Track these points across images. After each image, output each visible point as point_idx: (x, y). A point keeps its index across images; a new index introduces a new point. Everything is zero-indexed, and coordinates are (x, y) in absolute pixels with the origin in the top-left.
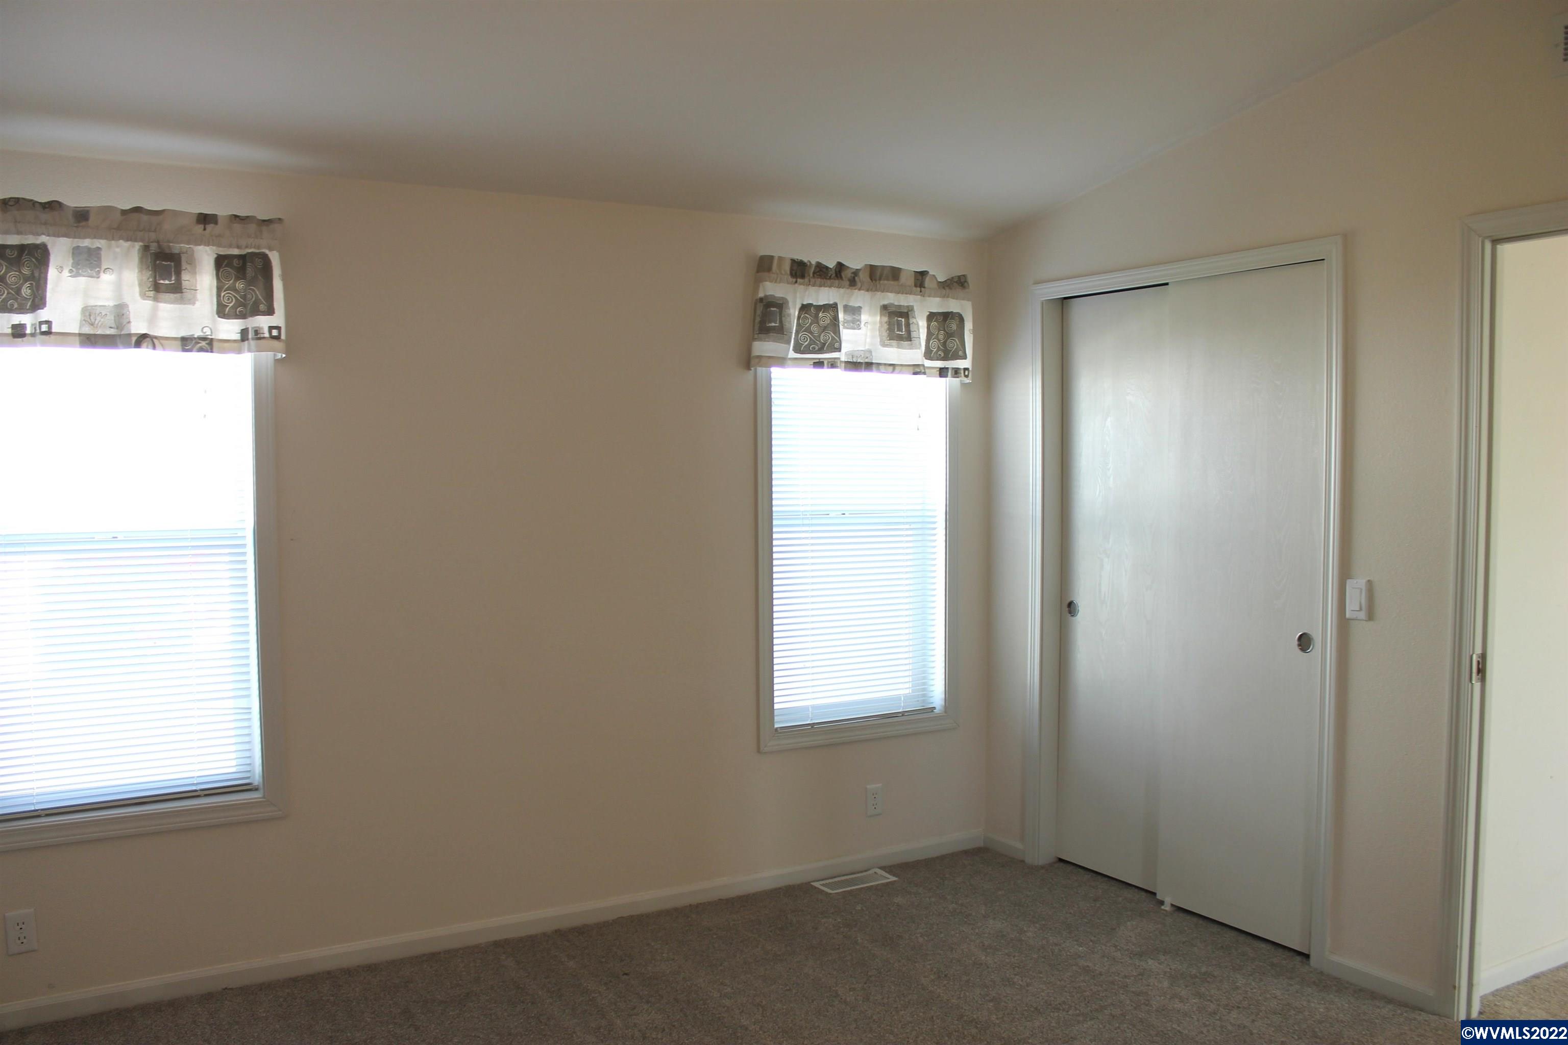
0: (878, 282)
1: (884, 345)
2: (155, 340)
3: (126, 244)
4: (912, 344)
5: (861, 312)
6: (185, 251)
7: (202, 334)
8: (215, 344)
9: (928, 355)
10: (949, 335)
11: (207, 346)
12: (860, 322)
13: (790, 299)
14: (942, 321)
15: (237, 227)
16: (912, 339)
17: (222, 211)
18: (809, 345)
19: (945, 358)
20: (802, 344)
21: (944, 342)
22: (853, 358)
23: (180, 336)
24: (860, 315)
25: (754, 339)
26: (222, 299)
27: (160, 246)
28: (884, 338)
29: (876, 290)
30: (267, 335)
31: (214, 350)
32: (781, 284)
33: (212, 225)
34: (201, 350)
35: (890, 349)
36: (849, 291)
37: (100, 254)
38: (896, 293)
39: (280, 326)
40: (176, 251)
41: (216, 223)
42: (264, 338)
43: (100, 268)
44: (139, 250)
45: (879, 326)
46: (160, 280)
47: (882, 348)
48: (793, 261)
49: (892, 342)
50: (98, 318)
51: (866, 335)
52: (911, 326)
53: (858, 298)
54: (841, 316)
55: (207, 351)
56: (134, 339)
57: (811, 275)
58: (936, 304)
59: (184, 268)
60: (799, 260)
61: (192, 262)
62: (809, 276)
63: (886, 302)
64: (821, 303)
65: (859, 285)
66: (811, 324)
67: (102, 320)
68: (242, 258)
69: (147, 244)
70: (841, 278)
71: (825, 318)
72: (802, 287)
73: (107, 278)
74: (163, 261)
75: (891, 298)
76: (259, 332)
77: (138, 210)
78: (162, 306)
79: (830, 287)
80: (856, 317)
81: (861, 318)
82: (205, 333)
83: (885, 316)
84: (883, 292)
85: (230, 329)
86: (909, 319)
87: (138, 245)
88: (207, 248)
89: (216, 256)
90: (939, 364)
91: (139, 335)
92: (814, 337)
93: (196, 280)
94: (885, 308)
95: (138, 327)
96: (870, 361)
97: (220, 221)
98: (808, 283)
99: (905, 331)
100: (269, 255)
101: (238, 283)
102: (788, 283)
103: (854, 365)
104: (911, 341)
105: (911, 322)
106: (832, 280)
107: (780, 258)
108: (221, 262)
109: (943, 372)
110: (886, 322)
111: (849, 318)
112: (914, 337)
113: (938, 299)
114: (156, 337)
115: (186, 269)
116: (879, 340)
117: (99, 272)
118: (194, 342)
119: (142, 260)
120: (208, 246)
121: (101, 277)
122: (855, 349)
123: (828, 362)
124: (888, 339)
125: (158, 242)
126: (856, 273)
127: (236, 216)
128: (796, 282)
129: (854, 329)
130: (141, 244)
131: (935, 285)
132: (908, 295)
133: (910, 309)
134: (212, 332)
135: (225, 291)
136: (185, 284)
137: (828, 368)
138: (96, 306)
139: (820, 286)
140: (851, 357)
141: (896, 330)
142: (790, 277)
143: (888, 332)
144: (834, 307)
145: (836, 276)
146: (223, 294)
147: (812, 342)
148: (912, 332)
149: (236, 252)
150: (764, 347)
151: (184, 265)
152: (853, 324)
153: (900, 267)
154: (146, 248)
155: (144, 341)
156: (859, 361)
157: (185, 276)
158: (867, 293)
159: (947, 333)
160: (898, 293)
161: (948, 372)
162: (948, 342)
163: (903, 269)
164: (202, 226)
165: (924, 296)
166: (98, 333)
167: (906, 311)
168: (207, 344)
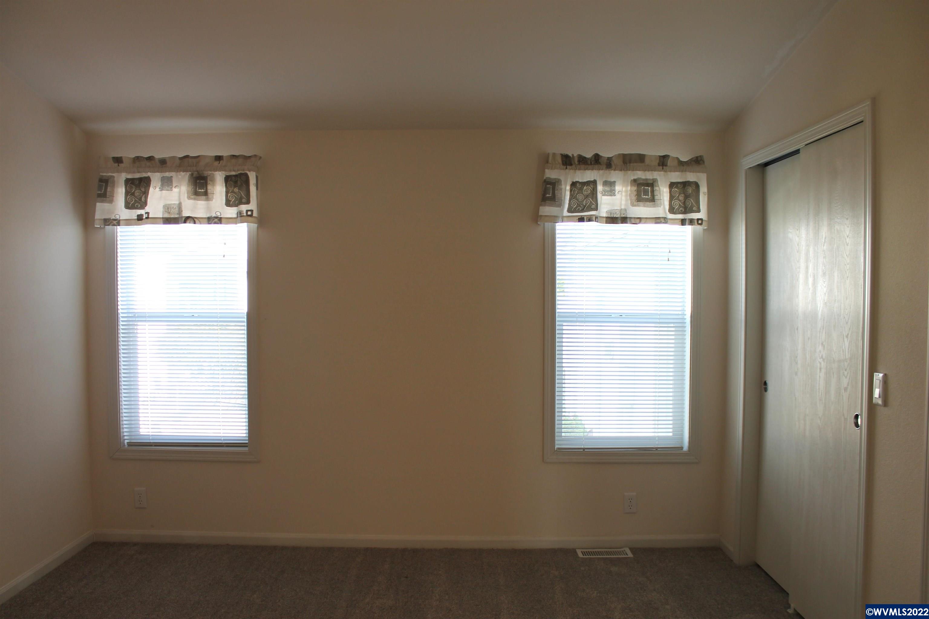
0: (628, 164)
1: (633, 205)
2: (195, 219)
3: (182, 173)
4: (655, 204)
5: (615, 184)
6: (209, 174)
7: (215, 215)
8: (223, 220)
9: (672, 210)
10: (687, 197)
11: (218, 221)
12: (615, 191)
13: (562, 178)
14: (682, 187)
15: (233, 161)
16: (655, 201)
17: (224, 153)
18: (576, 207)
19: (685, 212)
20: (572, 207)
21: (684, 201)
22: (611, 214)
23: (207, 217)
24: (615, 186)
25: (541, 205)
26: (229, 197)
27: (198, 173)
28: (634, 201)
29: (627, 170)
30: (245, 214)
31: (222, 223)
32: (555, 170)
33: (222, 161)
34: (215, 223)
35: (637, 208)
36: (607, 171)
37: (172, 179)
38: (643, 171)
39: (252, 209)
40: (206, 175)
41: (223, 159)
42: (243, 216)
43: (172, 186)
44: (189, 176)
45: (630, 193)
46: (199, 190)
47: (632, 207)
48: (562, 155)
49: (639, 203)
50: (172, 210)
51: (621, 199)
52: (655, 192)
53: (614, 175)
54: (600, 188)
55: (218, 224)
56: (184, 219)
57: (577, 163)
58: (676, 177)
59: (208, 183)
60: (566, 154)
61: (213, 180)
62: (575, 164)
63: (635, 177)
64: (585, 181)
65: (614, 167)
66: (577, 194)
67: (174, 211)
68: (236, 176)
69: (192, 173)
70: (600, 163)
71: (587, 190)
72: (571, 171)
73: (176, 190)
74: (201, 180)
75: (640, 175)
76: (241, 213)
77: (187, 157)
78: (200, 202)
79: (592, 169)
80: (613, 188)
81: (615, 189)
82: (217, 215)
83: (635, 186)
84: (633, 171)
85: (232, 212)
86: (653, 187)
87: (188, 174)
88: (220, 173)
89: (225, 176)
90: (681, 216)
91: (185, 217)
92: (579, 202)
93: (214, 188)
94: (635, 181)
95: (185, 214)
96: (626, 216)
97: (224, 158)
98: (575, 169)
99: (651, 195)
100: (248, 174)
101: (235, 189)
102: (561, 169)
103: (612, 220)
104: (654, 202)
105: (655, 190)
106: (592, 166)
107: (554, 154)
108: (227, 179)
109: (683, 222)
110: (636, 190)
111: (607, 189)
112: (657, 199)
113: (677, 173)
114: (196, 218)
115: (209, 183)
116: (630, 202)
117: (172, 188)
118: (212, 219)
119: (189, 181)
120: (220, 171)
121: (173, 190)
122: (612, 209)
123: (587, 218)
124: (636, 201)
125: (197, 171)
126: (610, 159)
127: (234, 156)
128: (566, 168)
129: (611, 195)
130: (190, 173)
131: (676, 163)
132: (653, 172)
133: (654, 181)
134: (221, 214)
135: (230, 193)
136: (209, 191)
137: (587, 221)
138: (171, 204)
139: (585, 170)
140: (610, 214)
141: (642, 195)
142: (562, 165)
143: (636, 196)
144: (594, 182)
145: (596, 162)
146: (229, 195)
147: (578, 205)
148: (655, 196)
149: (233, 173)
150: (546, 210)
151: (209, 182)
152: (611, 192)
153: (644, 153)
154: (192, 175)
155: (187, 220)
156: (614, 216)
157: (209, 187)
158: (621, 172)
159: (686, 195)
160: (645, 171)
161: (686, 222)
162: (686, 202)
163: (647, 155)
164: (218, 162)
165: (666, 172)
166: (172, 217)
167: (652, 182)
168: (219, 220)
